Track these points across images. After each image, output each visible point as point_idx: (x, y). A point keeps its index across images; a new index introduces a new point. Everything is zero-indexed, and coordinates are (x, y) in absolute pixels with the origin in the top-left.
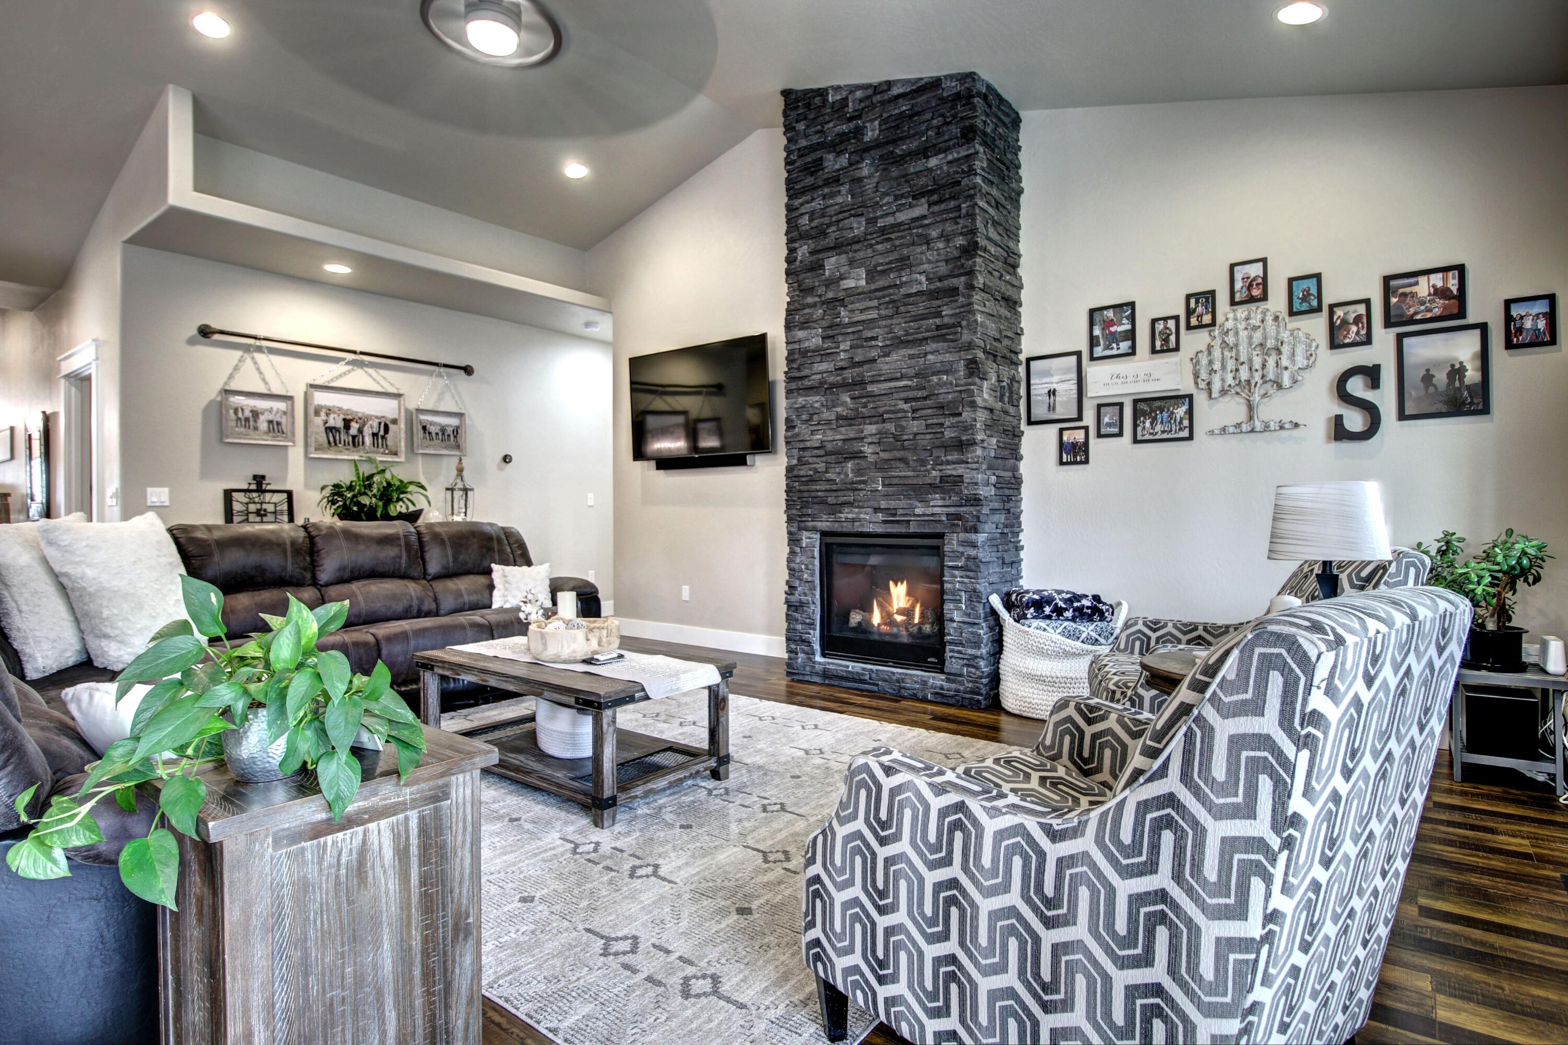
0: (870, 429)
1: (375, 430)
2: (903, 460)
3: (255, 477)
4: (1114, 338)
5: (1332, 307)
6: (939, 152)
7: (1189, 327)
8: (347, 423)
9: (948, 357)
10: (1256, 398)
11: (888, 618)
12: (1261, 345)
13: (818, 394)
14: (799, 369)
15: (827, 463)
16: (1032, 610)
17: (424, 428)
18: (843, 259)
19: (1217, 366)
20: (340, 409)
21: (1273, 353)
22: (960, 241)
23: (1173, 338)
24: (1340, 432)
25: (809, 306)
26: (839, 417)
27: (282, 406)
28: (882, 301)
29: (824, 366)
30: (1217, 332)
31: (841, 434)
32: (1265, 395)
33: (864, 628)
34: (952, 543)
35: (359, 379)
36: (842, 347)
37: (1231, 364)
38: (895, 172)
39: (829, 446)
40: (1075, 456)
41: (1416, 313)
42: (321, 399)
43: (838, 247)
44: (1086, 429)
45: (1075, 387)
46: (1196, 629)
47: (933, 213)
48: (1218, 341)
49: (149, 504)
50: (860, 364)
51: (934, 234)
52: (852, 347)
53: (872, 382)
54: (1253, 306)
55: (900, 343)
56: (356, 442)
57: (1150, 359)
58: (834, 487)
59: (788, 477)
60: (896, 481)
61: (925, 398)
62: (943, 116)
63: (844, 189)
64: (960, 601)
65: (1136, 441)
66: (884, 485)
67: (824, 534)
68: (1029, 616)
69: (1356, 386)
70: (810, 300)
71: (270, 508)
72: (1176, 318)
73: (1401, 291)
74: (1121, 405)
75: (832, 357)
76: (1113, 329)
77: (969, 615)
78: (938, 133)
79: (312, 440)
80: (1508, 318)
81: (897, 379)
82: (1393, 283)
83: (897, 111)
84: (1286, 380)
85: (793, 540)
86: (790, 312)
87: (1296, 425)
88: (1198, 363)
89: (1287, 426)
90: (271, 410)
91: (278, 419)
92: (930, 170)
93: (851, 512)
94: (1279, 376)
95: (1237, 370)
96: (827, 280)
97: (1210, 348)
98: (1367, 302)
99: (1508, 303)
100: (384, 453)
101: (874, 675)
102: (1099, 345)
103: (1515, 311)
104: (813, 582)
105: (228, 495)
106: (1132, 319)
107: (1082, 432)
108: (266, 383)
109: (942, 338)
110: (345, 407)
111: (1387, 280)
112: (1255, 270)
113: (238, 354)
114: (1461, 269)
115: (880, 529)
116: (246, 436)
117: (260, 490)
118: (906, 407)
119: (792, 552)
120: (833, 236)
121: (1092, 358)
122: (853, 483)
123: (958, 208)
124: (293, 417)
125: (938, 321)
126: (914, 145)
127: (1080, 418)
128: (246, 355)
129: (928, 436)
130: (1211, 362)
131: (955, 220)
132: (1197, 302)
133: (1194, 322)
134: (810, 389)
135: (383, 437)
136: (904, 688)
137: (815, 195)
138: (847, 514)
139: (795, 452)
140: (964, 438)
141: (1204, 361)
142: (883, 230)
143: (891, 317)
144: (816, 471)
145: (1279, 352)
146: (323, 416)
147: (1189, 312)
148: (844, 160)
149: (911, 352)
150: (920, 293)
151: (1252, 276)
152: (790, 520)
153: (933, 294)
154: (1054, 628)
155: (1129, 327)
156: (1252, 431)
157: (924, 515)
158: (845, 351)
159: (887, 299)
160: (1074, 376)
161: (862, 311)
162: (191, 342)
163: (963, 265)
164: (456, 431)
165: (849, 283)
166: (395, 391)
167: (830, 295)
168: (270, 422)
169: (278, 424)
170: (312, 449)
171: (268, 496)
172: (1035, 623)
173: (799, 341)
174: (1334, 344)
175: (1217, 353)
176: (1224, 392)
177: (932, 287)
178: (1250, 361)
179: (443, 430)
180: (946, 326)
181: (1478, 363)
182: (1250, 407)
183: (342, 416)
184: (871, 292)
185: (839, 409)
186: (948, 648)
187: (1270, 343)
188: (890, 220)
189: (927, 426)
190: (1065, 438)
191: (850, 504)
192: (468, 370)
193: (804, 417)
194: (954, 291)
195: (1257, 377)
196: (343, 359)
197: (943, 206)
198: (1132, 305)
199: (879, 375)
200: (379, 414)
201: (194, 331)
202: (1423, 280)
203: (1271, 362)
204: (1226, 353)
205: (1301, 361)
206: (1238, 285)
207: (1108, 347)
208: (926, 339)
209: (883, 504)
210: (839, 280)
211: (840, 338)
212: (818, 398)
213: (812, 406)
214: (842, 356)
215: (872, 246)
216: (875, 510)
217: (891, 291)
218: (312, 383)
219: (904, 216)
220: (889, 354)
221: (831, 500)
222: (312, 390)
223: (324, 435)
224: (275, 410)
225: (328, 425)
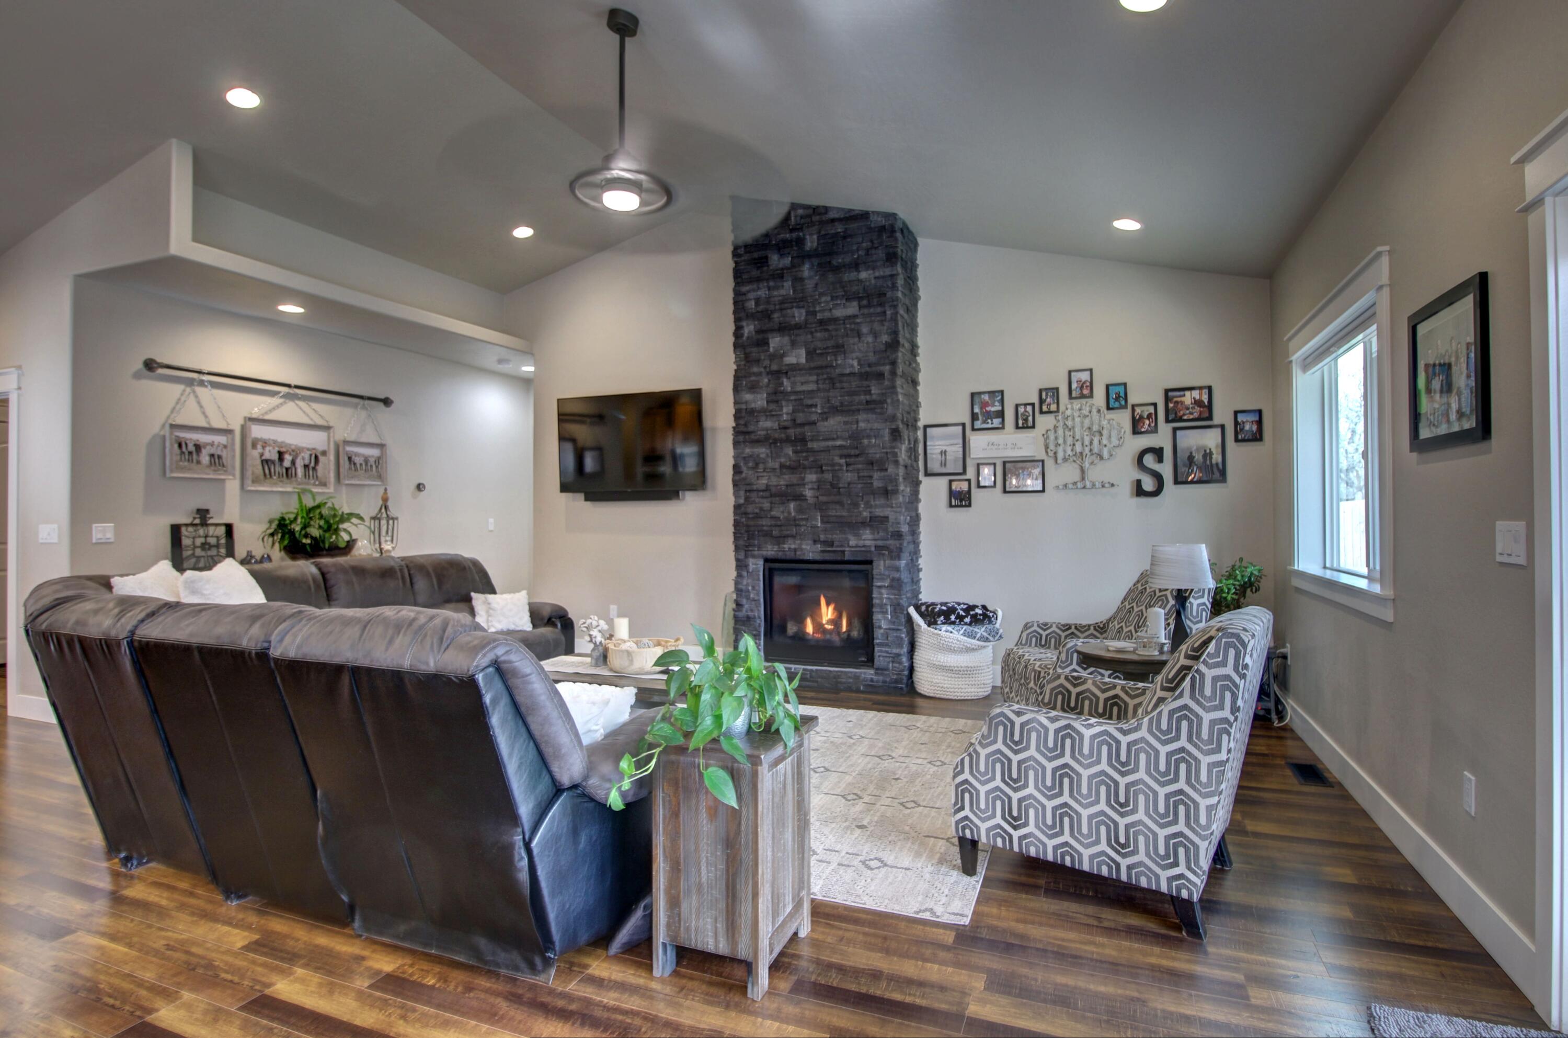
0: (811, 477)
1: (307, 462)
2: (840, 503)
3: (199, 511)
4: (989, 416)
5: (1133, 406)
6: (868, 268)
7: (1041, 412)
8: (281, 454)
9: (876, 426)
10: (1086, 465)
11: (818, 626)
12: (1089, 428)
13: (764, 446)
14: (746, 425)
15: (771, 503)
16: (942, 618)
17: (350, 459)
18: (786, 340)
19: (1061, 441)
20: (275, 442)
21: (1097, 434)
22: (885, 338)
23: (1030, 418)
24: (1139, 491)
25: (754, 374)
26: (782, 466)
27: (221, 439)
28: (821, 377)
29: (769, 424)
30: (1060, 417)
31: (784, 480)
32: (1092, 463)
33: (800, 637)
34: (880, 566)
35: (291, 411)
36: (785, 410)
37: (1070, 441)
38: (831, 277)
39: (774, 490)
40: (961, 501)
41: (1184, 415)
42: (258, 431)
43: (783, 329)
44: (969, 481)
45: (961, 450)
46: (1070, 628)
47: (863, 314)
48: (1061, 424)
49: (94, 541)
50: (802, 425)
51: (864, 330)
52: (794, 411)
53: (812, 440)
54: (1084, 401)
55: (835, 410)
56: (289, 473)
57: (1015, 433)
58: (779, 523)
59: (735, 513)
60: (833, 519)
61: (857, 456)
62: (872, 241)
63: (788, 284)
64: (886, 613)
65: (1005, 491)
66: (822, 522)
67: (767, 560)
68: (939, 622)
69: (1149, 460)
70: (755, 369)
71: (213, 541)
72: (1033, 405)
73: (1175, 399)
74: (995, 464)
75: (775, 419)
76: (988, 409)
77: (894, 623)
78: (867, 254)
79: (249, 474)
80: (1236, 423)
81: (833, 439)
82: (1170, 394)
83: (833, 232)
84: (1105, 454)
85: (741, 565)
86: (737, 378)
87: (1113, 485)
88: (1048, 437)
89: (1107, 485)
90: (212, 444)
91: (219, 453)
92: (860, 281)
93: (794, 543)
94: (1100, 450)
95: (1074, 445)
96: (771, 355)
97: (1055, 427)
98: (1155, 405)
99: (1236, 413)
100: (314, 484)
101: (814, 674)
102: (978, 419)
103: (1241, 418)
104: (759, 600)
105: (176, 530)
106: (1002, 402)
107: (966, 483)
108: (206, 417)
109: (872, 411)
110: (280, 440)
111: (1167, 391)
112: (1085, 376)
113: (178, 388)
114: (1210, 388)
115: (818, 557)
116: (190, 470)
117: (204, 524)
118: (843, 461)
119: (739, 576)
120: (776, 320)
121: (973, 429)
122: (795, 520)
123: (885, 312)
124: (234, 450)
125: (868, 397)
126: (848, 259)
127: (964, 472)
128: (188, 390)
129: (860, 486)
130: (1056, 438)
131: (882, 322)
132: (1047, 395)
133: (1045, 408)
134: (757, 442)
135: (314, 469)
136: (841, 683)
137: (761, 285)
138: (789, 545)
139: (742, 493)
140: (889, 488)
141: (1052, 437)
142: (821, 322)
143: (828, 390)
144: (761, 509)
145: (1101, 434)
146: (259, 449)
147: (1042, 402)
148: (787, 261)
149: (846, 419)
150: (853, 374)
151: (1083, 380)
152: (737, 549)
153: (864, 376)
154: (958, 631)
155: (1000, 408)
156: (1084, 487)
157: (857, 546)
158: (787, 414)
159: (825, 376)
160: (961, 441)
161: (802, 384)
162: (137, 376)
163: (888, 357)
164: (378, 460)
165: (791, 359)
166: (325, 424)
167: (774, 367)
168: (212, 456)
169: (219, 457)
170: (248, 482)
171: (211, 529)
172: (944, 627)
173: (746, 402)
174: (1136, 431)
175: (1060, 432)
176: (1065, 460)
177: (863, 371)
178: (1083, 439)
179: (366, 461)
180: (874, 402)
181: (1220, 450)
182: (1083, 471)
183: (277, 449)
184: (811, 369)
185: (783, 460)
186: (876, 649)
187: (1095, 428)
188: (827, 315)
189: (859, 477)
190: (954, 487)
191: (793, 537)
192: (387, 402)
193: (751, 464)
194: (880, 376)
195: (1087, 450)
196: (279, 392)
197: (872, 310)
198: (1002, 392)
199: (818, 435)
200: (310, 446)
201: (139, 365)
202: (1188, 393)
203: (1096, 441)
204: (1067, 433)
205: (1115, 441)
206: (1074, 386)
207: (984, 422)
208: (859, 410)
209: (822, 537)
210: (782, 356)
211: (784, 403)
212: (764, 450)
213: (758, 456)
214: (785, 417)
215: (812, 333)
216: (815, 542)
217: (828, 370)
218: (249, 416)
219: (839, 313)
220: (827, 419)
221: (775, 533)
222: (249, 423)
223: (260, 467)
224: (216, 443)
225: (264, 458)
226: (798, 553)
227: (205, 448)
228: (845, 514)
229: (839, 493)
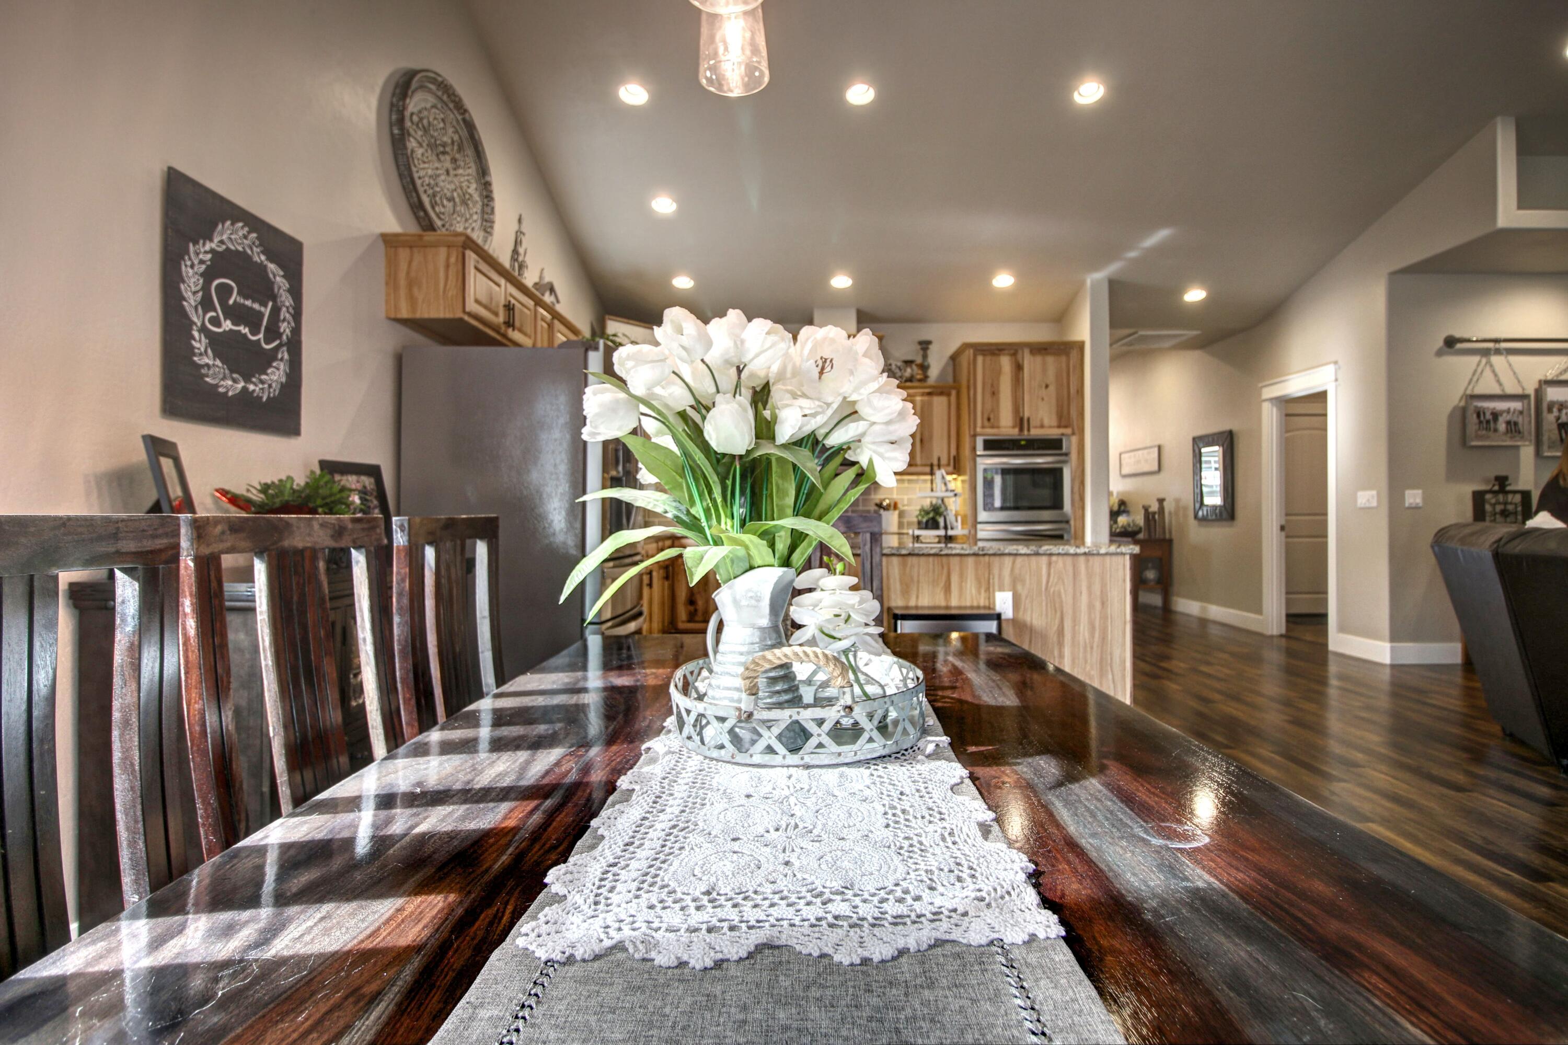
3: (1498, 478)
27: (1516, 405)
42: (1554, 394)
49: (1407, 506)
71: (1510, 507)
79: (1545, 438)
90: (1508, 411)
91: (1515, 419)
105: (1478, 497)
108: (1501, 384)
113: (1475, 359)
116: (1488, 438)
117: (1503, 491)
124: (1529, 416)
128: (1484, 360)
146: (1555, 412)
162: (1439, 353)
168: (1508, 423)
169: (1516, 424)
170: (1543, 447)
171: (1510, 497)
201: (1440, 343)
218: (1543, 378)
222: (1544, 387)
223: (1556, 432)
224: (1512, 410)
225: (1560, 421)
227: (1501, 415)
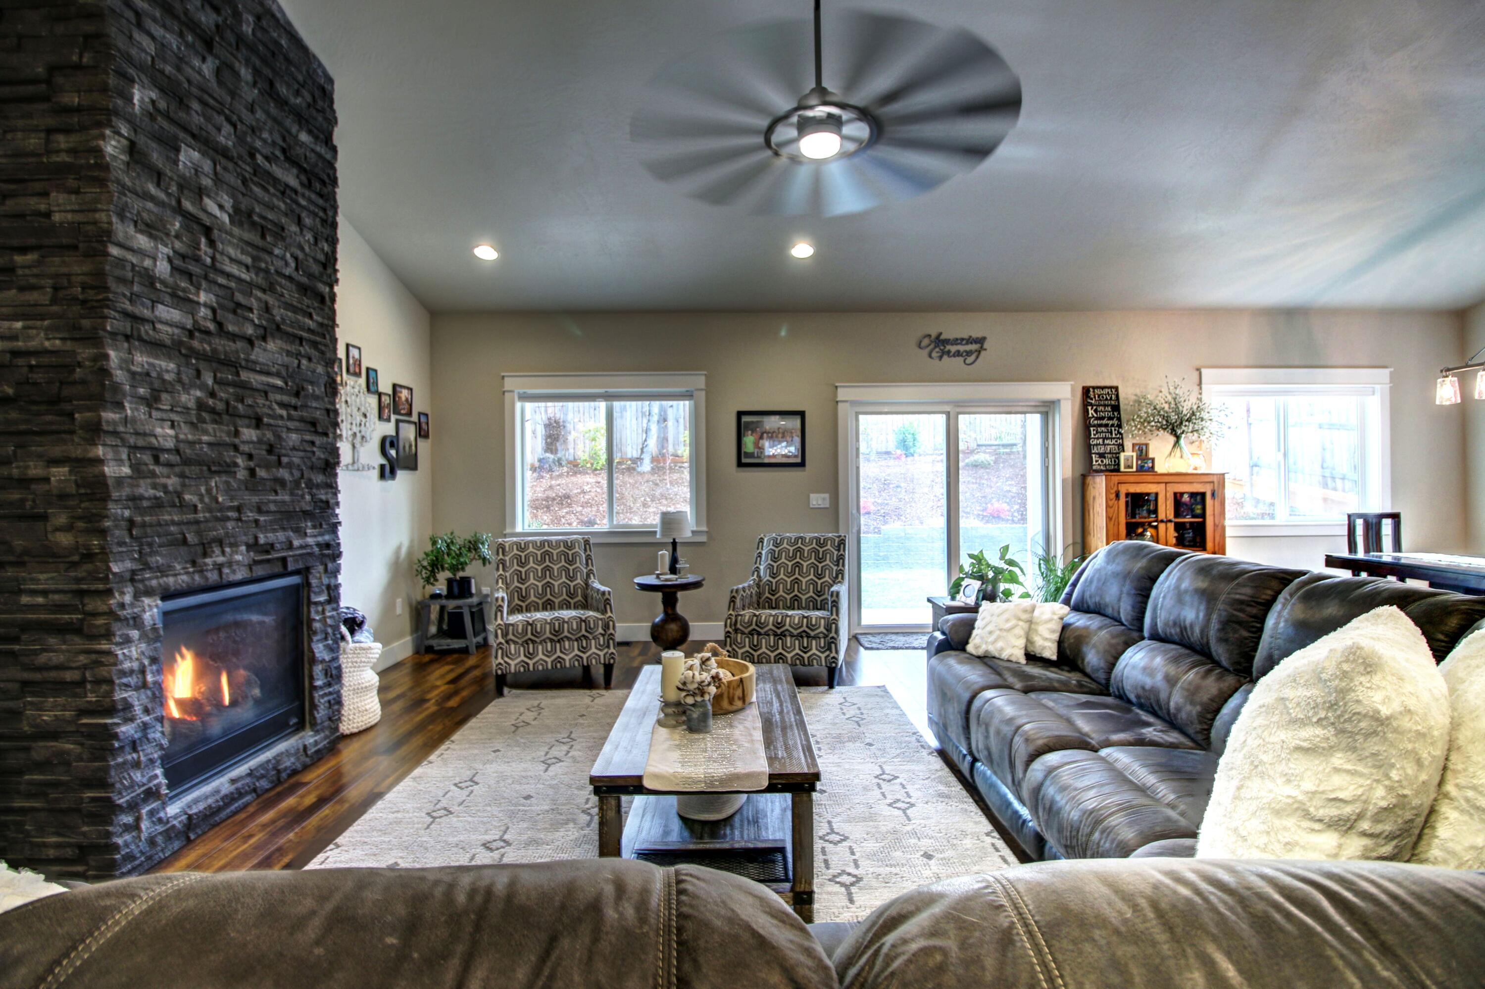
5: (380, 394)
6: (310, 132)
10: (358, 445)
12: (359, 408)
13: (170, 358)
14: (131, 301)
15: (182, 476)
18: (207, 166)
24: (383, 474)
25: (147, 196)
26: (201, 406)
29: (175, 315)
30: (342, 391)
31: (206, 432)
32: (361, 444)
34: (318, 575)
36: (203, 297)
37: (350, 418)
38: (273, 109)
41: (400, 409)
43: (204, 142)
47: (303, 195)
48: (343, 398)
50: (234, 337)
51: (308, 221)
52: (220, 306)
54: (355, 378)
60: (272, 507)
63: (211, 62)
73: (398, 394)
80: (420, 422)
83: (275, 35)
84: (368, 437)
85: (126, 619)
89: (365, 467)
95: (351, 423)
96: (182, 177)
103: (421, 418)
109: (315, 345)
112: (356, 353)
118: (284, 413)
122: (221, 510)
125: (311, 324)
129: (301, 454)
134: (155, 346)
142: (257, 170)
143: (264, 291)
145: (366, 415)
150: (290, 278)
151: (356, 357)
156: (358, 469)
157: (301, 547)
158: (205, 305)
174: (380, 417)
178: (356, 418)
184: (241, 239)
185: (198, 393)
189: (303, 441)
193: (141, 391)
195: (358, 430)
197: (313, 197)
199: (255, 362)
203: (364, 421)
206: (351, 361)
208: (301, 339)
210: (200, 192)
211: (204, 284)
212: (172, 366)
213: (160, 377)
214: (203, 312)
215: (244, 182)
216: (249, 547)
217: (267, 258)
219: (277, 171)
220: (264, 339)
221: (190, 537)
226: (226, 570)
228: (287, 498)
229: (279, 463)
